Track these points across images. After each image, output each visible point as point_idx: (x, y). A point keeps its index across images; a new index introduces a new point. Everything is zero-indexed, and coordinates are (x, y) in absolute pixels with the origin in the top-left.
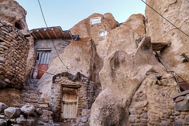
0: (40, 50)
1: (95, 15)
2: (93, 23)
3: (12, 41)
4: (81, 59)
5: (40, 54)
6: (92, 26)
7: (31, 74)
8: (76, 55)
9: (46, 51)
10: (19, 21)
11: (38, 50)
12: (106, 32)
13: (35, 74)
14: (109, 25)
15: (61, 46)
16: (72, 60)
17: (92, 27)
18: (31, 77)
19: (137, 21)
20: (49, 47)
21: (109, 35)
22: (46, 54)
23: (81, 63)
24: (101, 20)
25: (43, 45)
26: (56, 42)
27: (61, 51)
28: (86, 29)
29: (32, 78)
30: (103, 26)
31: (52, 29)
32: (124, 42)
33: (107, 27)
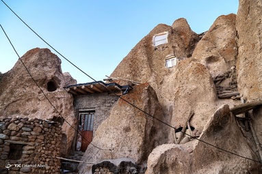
0: (82, 110)
1: (160, 28)
2: (157, 44)
3: (37, 138)
4: (131, 128)
5: (83, 117)
6: (156, 49)
7: (74, 145)
8: (124, 123)
9: (89, 112)
10: (53, 78)
11: (80, 110)
12: (175, 58)
13: (79, 144)
14: (181, 43)
15: (107, 105)
16: (119, 132)
17: (155, 52)
18: (74, 149)
19: (226, 30)
20: (92, 106)
21: (179, 66)
22: (90, 115)
23: (130, 134)
24: (169, 37)
25: (85, 103)
26: (101, 99)
27: (107, 113)
28: (146, 58)
29: (76, 150)
30: (170, 47)
31: (92, 86)
32: (195, 90)
33: (178, 49)
